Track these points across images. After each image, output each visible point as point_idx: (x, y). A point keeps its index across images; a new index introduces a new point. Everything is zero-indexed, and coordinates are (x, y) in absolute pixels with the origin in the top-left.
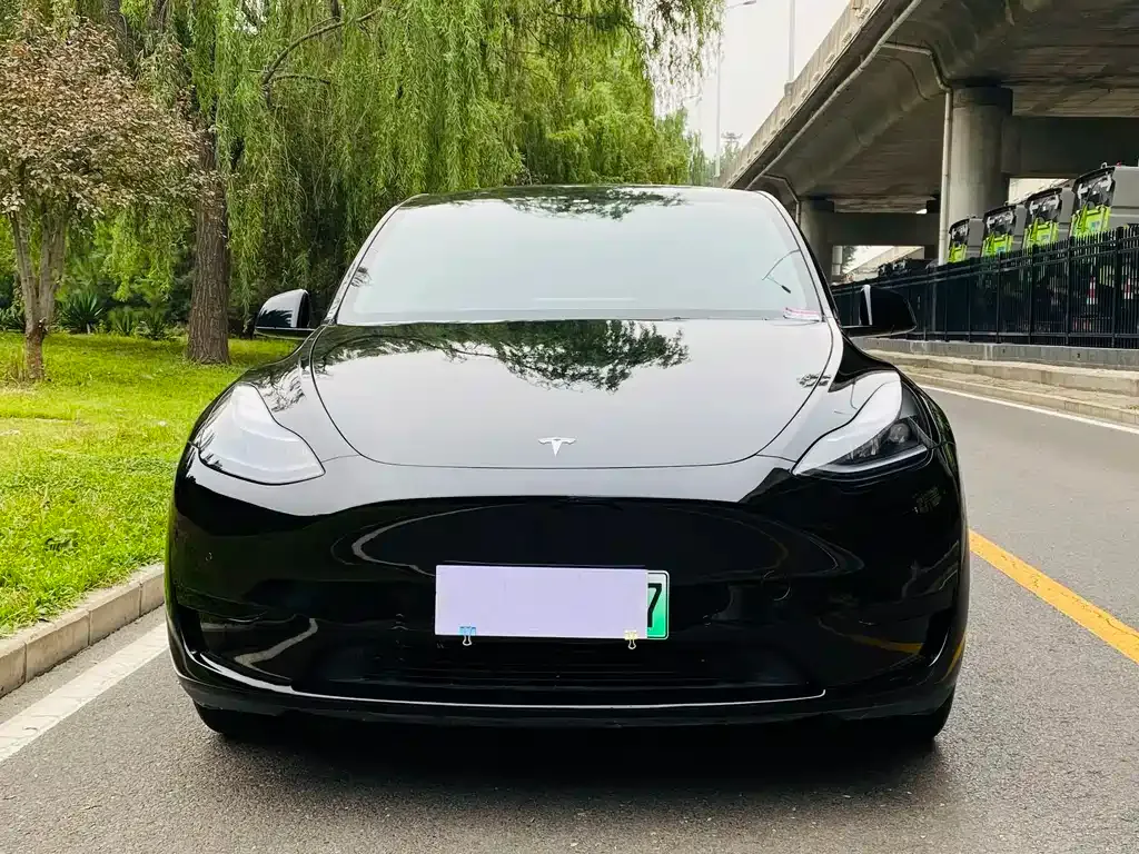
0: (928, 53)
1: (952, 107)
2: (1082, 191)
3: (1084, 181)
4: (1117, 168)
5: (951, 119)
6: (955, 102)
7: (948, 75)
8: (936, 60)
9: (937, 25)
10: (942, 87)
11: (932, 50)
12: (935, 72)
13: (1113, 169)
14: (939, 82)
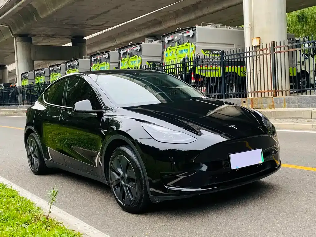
0: (8, 27)
1: (16, 42)
2: (68, 65)
3: (68, 62)
4: (79, 59)
5: (16, 45)
6: (17, 41)
7: (14, 33)
8: (10, 29)
9: (11, 19)
10: (12, 36)
11: (9, 26)
12: (10, 32)
13: (78, 59)
14: (12, 35)
